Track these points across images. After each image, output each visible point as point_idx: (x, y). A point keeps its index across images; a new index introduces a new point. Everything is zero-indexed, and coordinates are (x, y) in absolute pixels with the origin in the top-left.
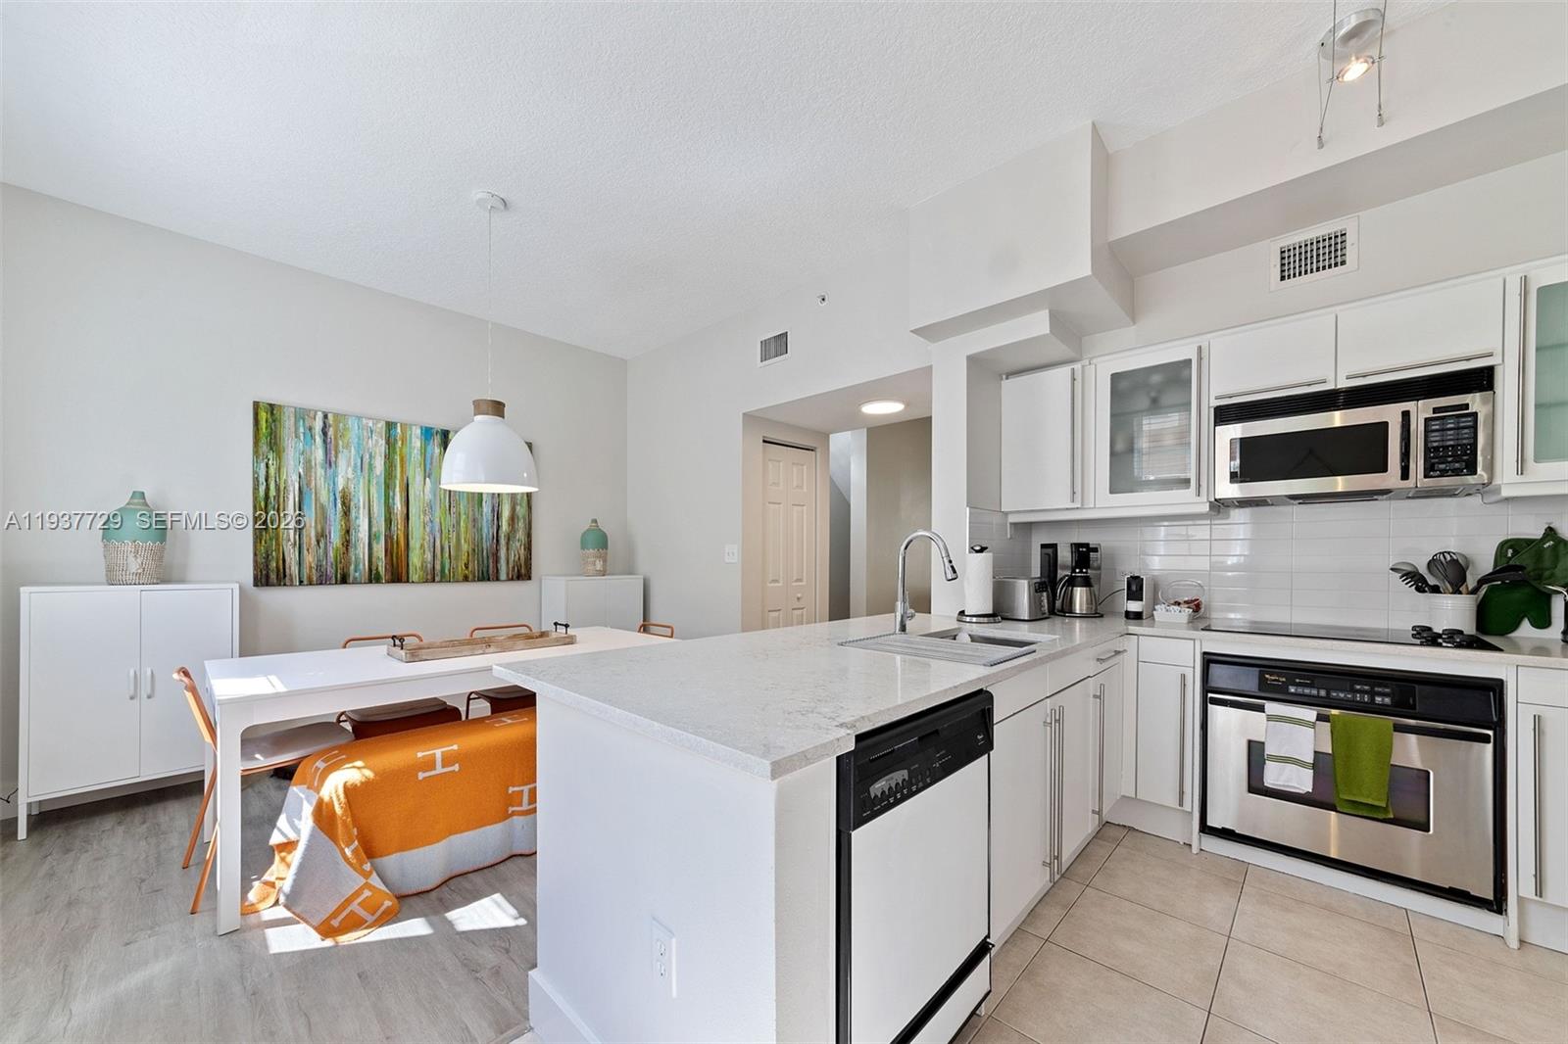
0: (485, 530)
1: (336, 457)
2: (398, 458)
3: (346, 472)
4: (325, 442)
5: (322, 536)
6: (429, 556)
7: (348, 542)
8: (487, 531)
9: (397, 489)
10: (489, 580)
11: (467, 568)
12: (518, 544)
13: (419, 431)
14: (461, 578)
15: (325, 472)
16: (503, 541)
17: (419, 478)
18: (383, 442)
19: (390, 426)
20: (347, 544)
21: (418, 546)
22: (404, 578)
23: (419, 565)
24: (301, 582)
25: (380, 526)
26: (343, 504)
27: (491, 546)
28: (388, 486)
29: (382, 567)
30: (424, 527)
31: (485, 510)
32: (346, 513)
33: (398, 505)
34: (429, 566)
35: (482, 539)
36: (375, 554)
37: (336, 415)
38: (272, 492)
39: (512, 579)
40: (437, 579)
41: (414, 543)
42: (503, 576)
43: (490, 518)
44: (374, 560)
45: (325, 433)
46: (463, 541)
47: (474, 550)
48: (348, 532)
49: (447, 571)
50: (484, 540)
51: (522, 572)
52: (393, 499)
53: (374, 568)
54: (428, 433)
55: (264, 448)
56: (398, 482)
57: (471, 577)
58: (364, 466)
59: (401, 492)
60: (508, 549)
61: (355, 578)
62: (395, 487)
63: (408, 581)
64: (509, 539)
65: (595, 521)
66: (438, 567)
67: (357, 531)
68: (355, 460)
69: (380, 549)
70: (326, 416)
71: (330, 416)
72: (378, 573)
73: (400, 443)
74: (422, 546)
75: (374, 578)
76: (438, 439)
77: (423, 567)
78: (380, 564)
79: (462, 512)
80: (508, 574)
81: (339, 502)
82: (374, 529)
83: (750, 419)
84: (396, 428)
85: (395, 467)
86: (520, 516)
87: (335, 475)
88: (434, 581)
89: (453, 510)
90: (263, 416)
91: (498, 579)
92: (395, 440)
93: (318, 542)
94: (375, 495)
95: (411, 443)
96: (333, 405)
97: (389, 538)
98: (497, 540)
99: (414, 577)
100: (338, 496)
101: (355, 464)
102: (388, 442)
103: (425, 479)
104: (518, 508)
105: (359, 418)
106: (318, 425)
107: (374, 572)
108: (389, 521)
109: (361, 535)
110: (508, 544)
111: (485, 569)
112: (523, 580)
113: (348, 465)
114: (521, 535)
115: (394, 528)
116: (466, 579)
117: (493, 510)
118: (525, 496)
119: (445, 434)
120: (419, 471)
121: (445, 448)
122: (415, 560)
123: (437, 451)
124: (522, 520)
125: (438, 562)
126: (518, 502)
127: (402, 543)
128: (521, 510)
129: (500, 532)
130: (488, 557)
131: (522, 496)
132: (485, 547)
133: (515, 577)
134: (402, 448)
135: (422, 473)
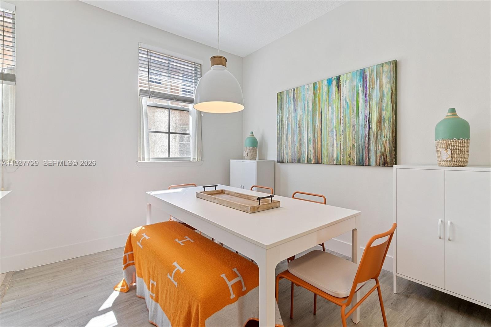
0: (361, 132)
1: (297, 107)
2: (317, 100)
3: (300, 113)
4: (294, 101)
5: (293, 141)
6: (331, 150)
10: (363, 165)
11: (350, 156)
12: (384, 140)
13: (326, 82)
14: (346, 163)
15: (294, 114)
16: (372, 138)
17: (326, 107)
18: (312, 94)
19: (315, 84)
20: (300, 145)
21: (326, 144)
22: (320, 162)
23: (326, 154)
24: (287, 161)
25: (311, 136)
26: (299, 127)
27: (365, 143)
28: (314, 115)
29: (311, 156)
30: (328, 134)
31: (360, 118)
32: (300, 131)
33: (318, 124)
34: (331, 155)
35: (358, 138)
36: (309, 149)
37: (297, 88)
38: (281, 127)
39: (380, 166)
40: (335, 163)
41: (324, 144)
42: (373, 163)
43: (364, 124)
44: (309, 152)
45: (294, 97)
46: (348, 140)
47: (354, 145)
48: (301, 139)
49: (339, 158)
50: (360, 138)
51: (387, 160)
52: (316, 121)
53: (309, 156)
54: (330, 81)
55: (279, 110)
56: (317, 112)
57: (352, 162)
58: (306, 108)
59: (319, 117)
60: (376, 144)
61: (303, 161)
62: (317, 115)
63: (322, 163)
64: (377, 137)
65: (453, 110)
66: (335, 156)
67: (303, 139)
68: (303, 106)
69: (311, 146)
70: (294, 90)
73: (318, 92)
74: (328, 145)
75: (309, 161)
76: (334, 83)
77: (328, 156)
78: (311, 154)
79: (347, 122)
80: (376, 162)
81: (298, 126)
82: (309, 137)
84: (317, 85)
85: (317, 104)
86: (386, 118)
87: (297, 115)
88: (333, 164)
89: (342, 122)
90: (279, 97)
91: (369, 165)
93: (292, 144)
94: (309, 121)
95: (323, 90)
96: (294, 85)
97: (315, 142)
98: (369, 138)
99: (324, 161)
100: (298, 123)
101: (303, 108)
102: (314, 93)
103: (329, 107)
104: (384, 113)
105: (304, 86)
106: (292, 95)
107: (309, 158)
108: (314, 133)
109: (305, 141)
110: (376, 140)
111: (361, 158)
112: (388, 166)
113: (301, 109)
114: (387, 132)
115: (316, 136)
116: (349, 164)
117: (366, 118)
118: (390, 103)
119: (338, 78)
120: (326, 103)
121: (338, 87)
122: (324, 152)
123: (334, 89)
124: (387, 121)
125: (335, 153)
126: (384, 108)
127: (319, 143)
128: (387, 114)
129: (371, 132)
130: (362, 150)
131: (387, 103)
132: (360, 143)
133: (381, 164)
134: (319, 94)
135: (327, 105)
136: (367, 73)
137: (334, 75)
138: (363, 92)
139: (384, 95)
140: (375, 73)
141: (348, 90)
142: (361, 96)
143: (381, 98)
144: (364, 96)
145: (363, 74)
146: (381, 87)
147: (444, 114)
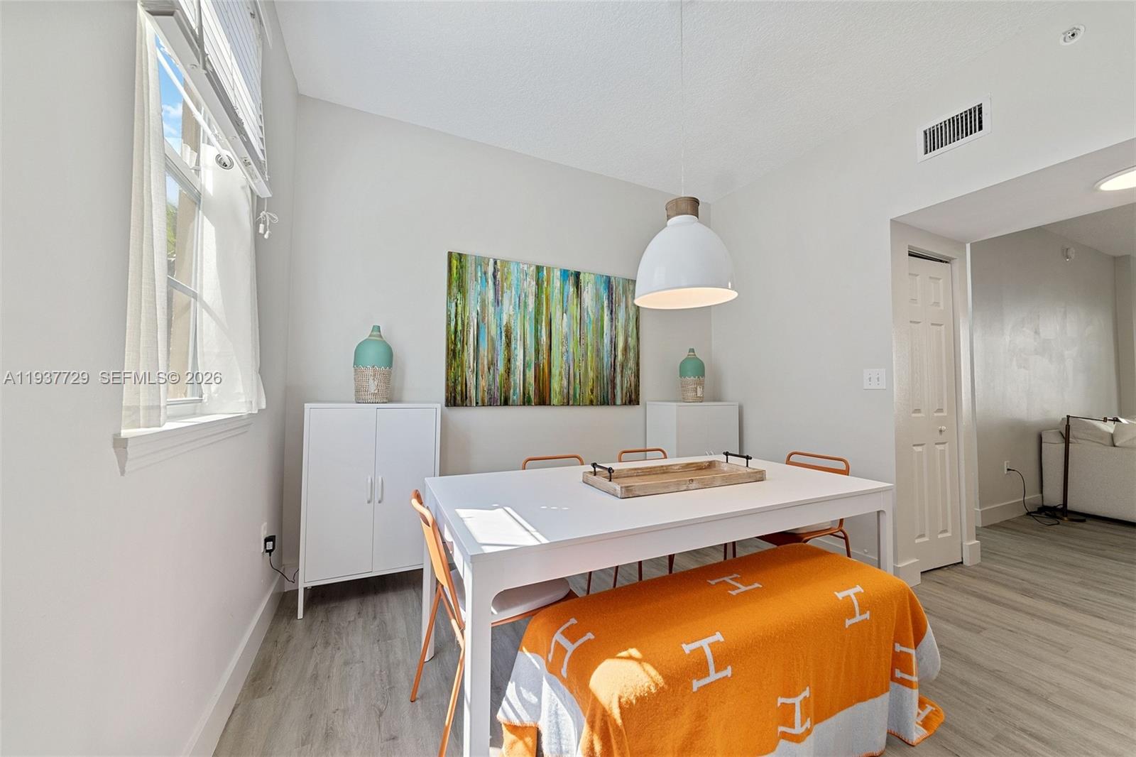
0: (605, 360)
1: (502, 297)
2: (544, 296)
3: (509, 310)
4: (494, 284)
5: (492, 364)
6: (565, 383)
7: (509, 369)
8: (607, 360)
9: (544, 324)
10: (608, 404)
11: (592, 393)
12: (629, 372)
13: (559, 273)
14: (588, 402)
15: (495, 309)
16: (618, 370)
17: (559, 313)
18: (534, 283)
19: (539, 269)
20: (508, 371)
21: (557, 373)
22: (548, 402)
23: (558, 390)
24: (477, 403)
25: (531, 356)
26: (507, 336)
27: (610, 374)
28: (537, 321)
29: (532, 391)
30: (562, 357)
31: (605, 341)
32: (508, 344)
33: (544, 338)
34: (565, 391)
35: (603, 367)
36: (527, 380)
37: (502, 261)
38: (460, 328)
39: (625, 404)
40: (571, 402)
41: (555, 371)
42: (619, 401)
43: (609, 349)
44: (527, 385)
45: (495, 277)
46: (589, 369)
47: (597, 377)
48: (509, 360)
49: (578, 397)
50: (605, 369)
51: (633, 399)
52: (541, 332)
53: (527, 393)
54: (565, 274)
55: (455, 290)
56: (544, 317)
57: (595, 401)
58: (522, 304)
59: (546, 326)
60: (622, 376)
61: (514, 401)
62: (542, 321)
63: (550, 405)
64: (623, 368)
65: (692, 350)
66: (572, 392)
67: (515, 360)
68: (515, 299)
69: (531, 374)
70: (495, 263)
71: (498, 262)
72: (529, 397)
73: (545, 283)
74: (560, 373)
75: (526, 402)
76: (572, 280)
77: (561, 392)
78: (531, 389)
79: (589, 344)
80: (622, 400)
81: (503, 334)
82: (527, 358)
83: (898, 225)
84: (543, 271)
85: (542, 304)
86: (631, 347)
87: (501, 313)
88: (568, 405)
89: (582, 341)
90: (455, 263)
91: (614, 404)
92: (543, 281)
93: (489, 369)
94: (528, 329)
95: (553, 283)
96: (501, 255)
97: (537, 366)
98: (614, 369)
99: (555, 401)
100: (503, 329)
101: (515, 302)
102: (537, 284)
103: (563, 314)
104: (630, 339)
105: (518, 264)
106: (490, 270)
107: (527, 395)
108: (537, 352)
109: (518, 364)
110: (622, 371)
111: (605, 396)
112: (634, 405)
113: (510, 304)
114: (631, 364)
115: (541, 358)
116: (591, 403)
117: (611, 342)
118: (635, 329)
119: (577, 275)
120: (559, 307)
121: (577, 288)
122: (555, 385)
123: (571, 290)
124: (632, 350)
125: (571, 388)
126: (630, 334)
127: (546, 370)
128: (632, 342)
129: (616, 361)
130: (607, 383)
131: (633, 329)
132: (605, 375)
133: (627, 402)
134: (546, 288)
135: (561, 310)
136: (612, 279)
137: (573, 267)
138: (609, 307)
139: (629, 318)
140: (621, 288)
141: (590, 298)
142: (606, 310)
144: (609, 314)
145: (608, 282)
146: (627, 307)
147: (685, 355)
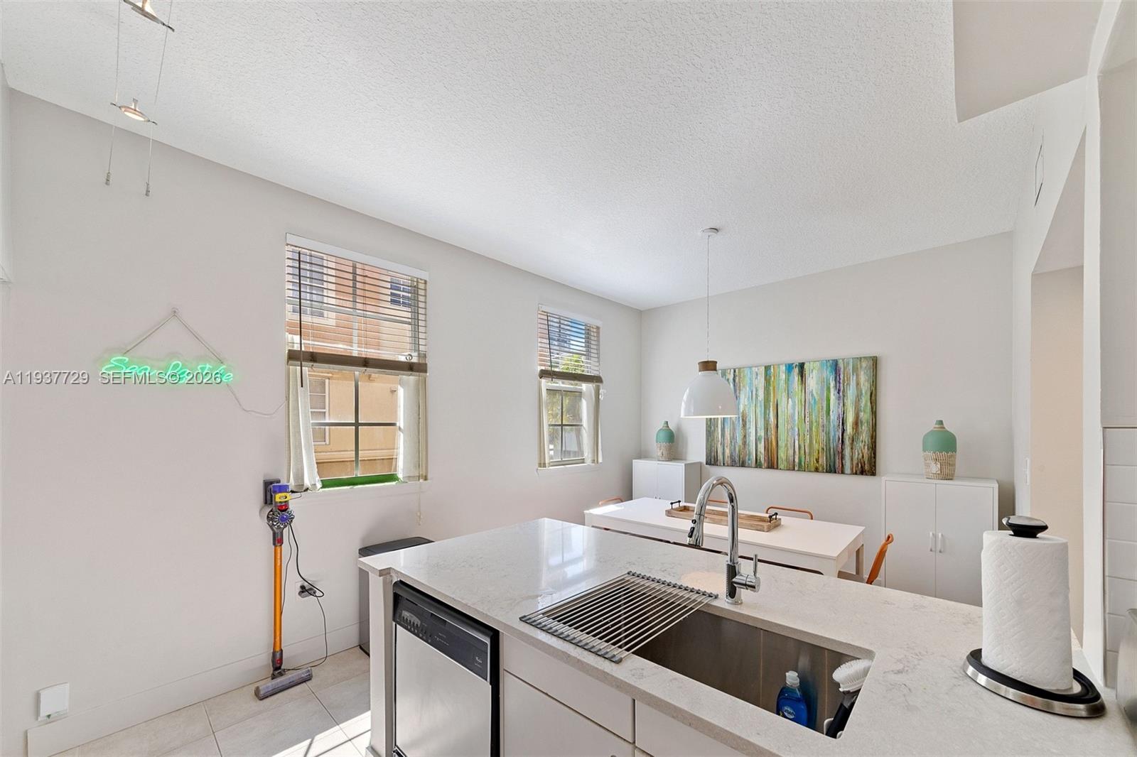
0: (832, 434)
1: (739, 393)
2: (771, 388)
3: (744, 401)
4: (734, 385)
5: (733, 438)
6: (791, 452)
7: (745, 442)
8: (835, 434)
9: (771, 409)
10: (835, 472)
11: (818, 461)
12: (861, 444)
13: (784, 368)
14: (813, 469)
16: (847, 442)
17: (784, 399)
18: (763, 379)
19: (767, 368)
20: (745, 443)
21: (784, 445)
22: (775, 467)
23: (784, 458)
24: (724, 464)
25: (762, 433)
26: (743, 420)
27: (837, 446)
28: (766, 407)
29: (762, 458)
30: (788, 433)
31: (832, 417)
32: (744, 425)
33: (772, 418)
34: (791, 459)
35: (829, 440)
36: (759, 450)
37: (740, 369)
39: (856, 474)
40: (796, 468)
41: (781, 443)
42: (848, 470)
43: (836, 424)
44: (758, 453)
45: (734, 380)
46: (814, 442)
47: (823, 449)
48: (745, 436)
49: (803, 465)
50: (831, 441)
51: (868, 468)
52: (769, 415)
53: (758, 458)
54: (790, 367)
56: (771, 404)
57: (820, 469)
58: (753, 396)
59: (773, 410)
60: (852, 448)
61: (749, 464)
62: (770, 407)
63: (777, 468)
64: (853, 441)
65: (941, 422)
66: (797, 460)
67: (749, 436)
68: (749, 393)
69: (761, 446)
70: (735, 371)
71: (737, 371)
72: (760, 462)
73: (773, 378)
74: (786, 445)
75: (758, 465)
76: (796, 370)
77: (787, 459)
78: (762, 455)
79: (814, 421)
80: (852, 469)
81: (741, 419)
82: (758, 434)
84: (770, 369)
85: (771, 394)
86: (864, 421)
87: (739, 404)
88: (794, 470)
89: (807, 419)
91: (843, 472)
92: (770, 377)
93: (731, 442)
94: (759, 413)
95: (779, 377)
96: (737, 364)
97: (767, 440)
98: (843, 441)
99: (781, 466)
100: (741, 415)
101: (749, 396)
102: (766, 379)
103: (788, 399)
104: (862, 414)
105: (750, 368)
106: (731, 377)
108: (767, 430)
109: (751, 438)
110: (852, 444)
111: (832, 464)
112: (866, 475)
113: (745, 397)
114: (865, 436)
115: (769, 433)
116: (817, 470)
117: (839, 418)
118: (869, 404)
119: (802, 366)
120: (785, 395)
121: (802, 377)
122: (782, 455)
123: (796, 378)
124: (866, 424)
125: (797, 457)
126: (862, 409)
127: (774, 443)
128: (865, 416)
129: (845, 434)
130: (834, 454)
131: (866, 405)
132: (832, 446)
133: (858, 472)
134: (773, 382)
135: (786, 396)
136: (841, 365)
137: (797, 359)
138: (836, 387)
139: (862, 394)
140: (851, 367)
141: (815, 382)
142: (832, 391)
143: (859, 397)
144: (836, 392)
145: (835, 366)
146: (858, 384)
147: (932, 426)
